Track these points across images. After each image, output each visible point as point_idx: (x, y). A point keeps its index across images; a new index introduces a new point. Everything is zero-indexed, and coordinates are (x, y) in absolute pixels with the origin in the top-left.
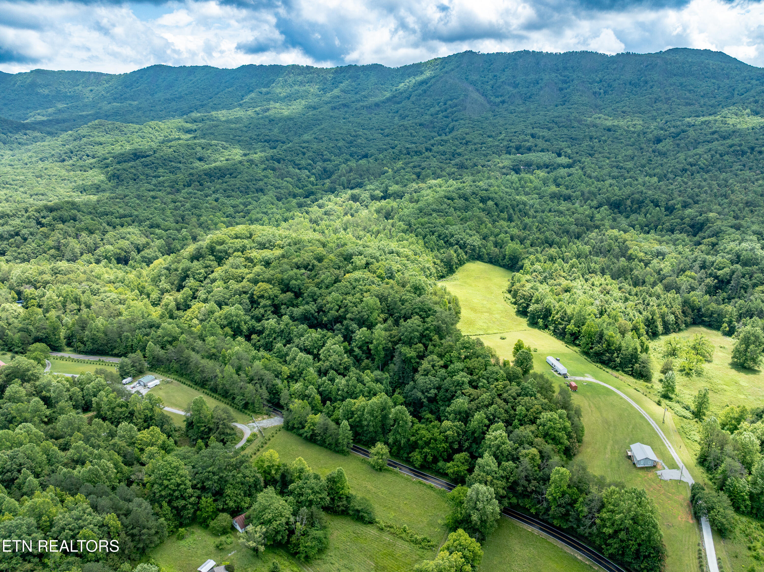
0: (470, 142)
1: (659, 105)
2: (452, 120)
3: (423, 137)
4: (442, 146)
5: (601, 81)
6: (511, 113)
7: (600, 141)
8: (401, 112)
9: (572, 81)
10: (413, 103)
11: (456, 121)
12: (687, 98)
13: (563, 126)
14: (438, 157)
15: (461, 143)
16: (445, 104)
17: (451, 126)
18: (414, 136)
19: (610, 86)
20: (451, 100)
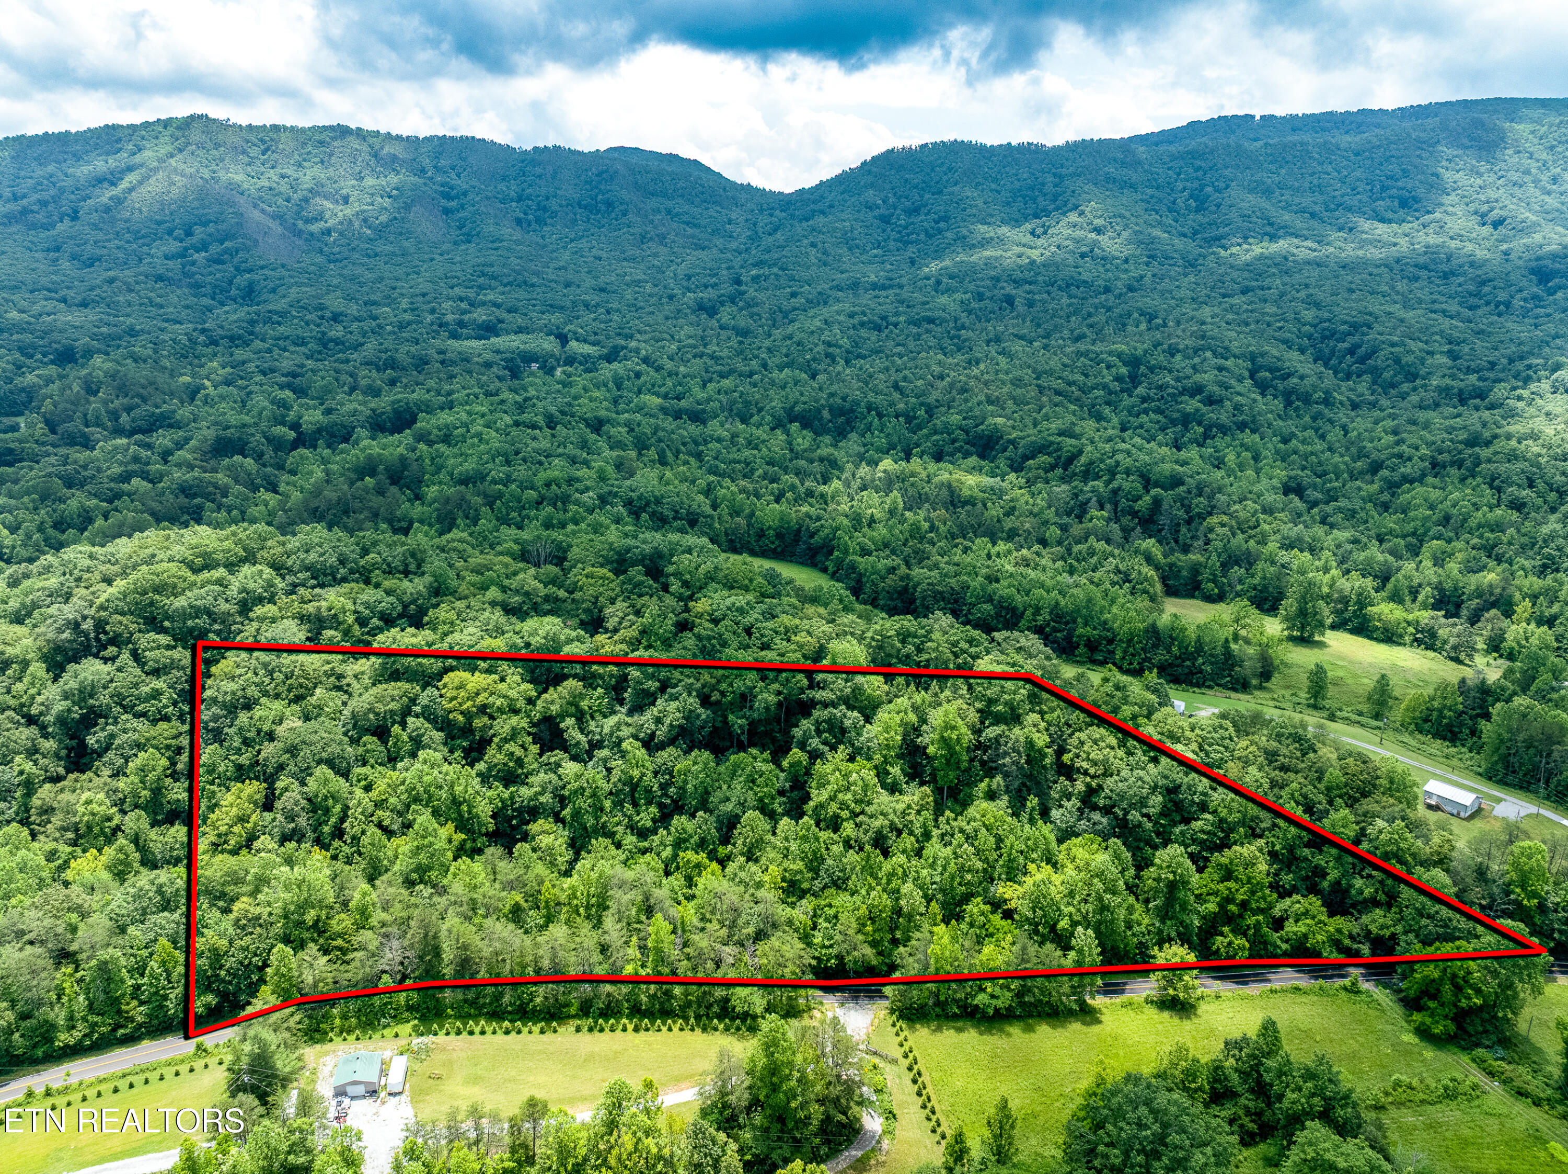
0: (341, 314)
1: (653, 247)
2: (237, 269)
3: (187, 307)
4: (279, 324)
5: (520, 199)
6: (369, 256)
7: (608, 312)
8: (68, 248)
9: (465, 194)
10: (95, 227)
11: (249, 271)
12: (693, 237)
13: (509, 284)
14: (292, 348)
15: (322, 318)
16: (189, 233)
17: (242, 280)
18: (162, 307)
19: (545, 209)
20: (205, 224)
